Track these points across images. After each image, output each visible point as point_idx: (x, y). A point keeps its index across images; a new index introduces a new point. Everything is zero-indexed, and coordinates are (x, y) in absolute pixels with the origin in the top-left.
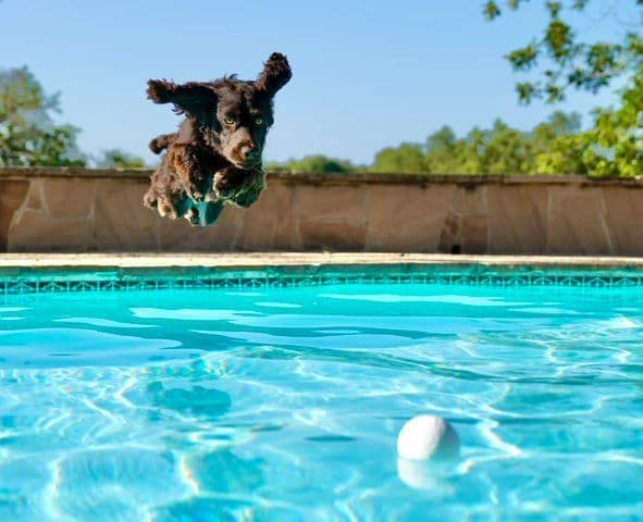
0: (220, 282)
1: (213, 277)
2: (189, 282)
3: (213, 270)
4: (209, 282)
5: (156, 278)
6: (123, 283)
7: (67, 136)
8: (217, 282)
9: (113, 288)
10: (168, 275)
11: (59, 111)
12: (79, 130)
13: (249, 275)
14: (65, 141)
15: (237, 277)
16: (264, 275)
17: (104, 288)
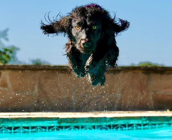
0: (115, 127)
1: (112, 123)
2: (98, 127)
3: (112, 119)
4: (109, 126)
5: (80, 124)
6: (61, 127)
7: (11, 52)
8: (114, 126)
9: (55, 130)
10: (87, 122)
11: (7, 40)
12: (18, 49)
13: (131, 122)
14: (10, 55)
15: (125, 123)
16: (140, 122)
17: (50, 130)
